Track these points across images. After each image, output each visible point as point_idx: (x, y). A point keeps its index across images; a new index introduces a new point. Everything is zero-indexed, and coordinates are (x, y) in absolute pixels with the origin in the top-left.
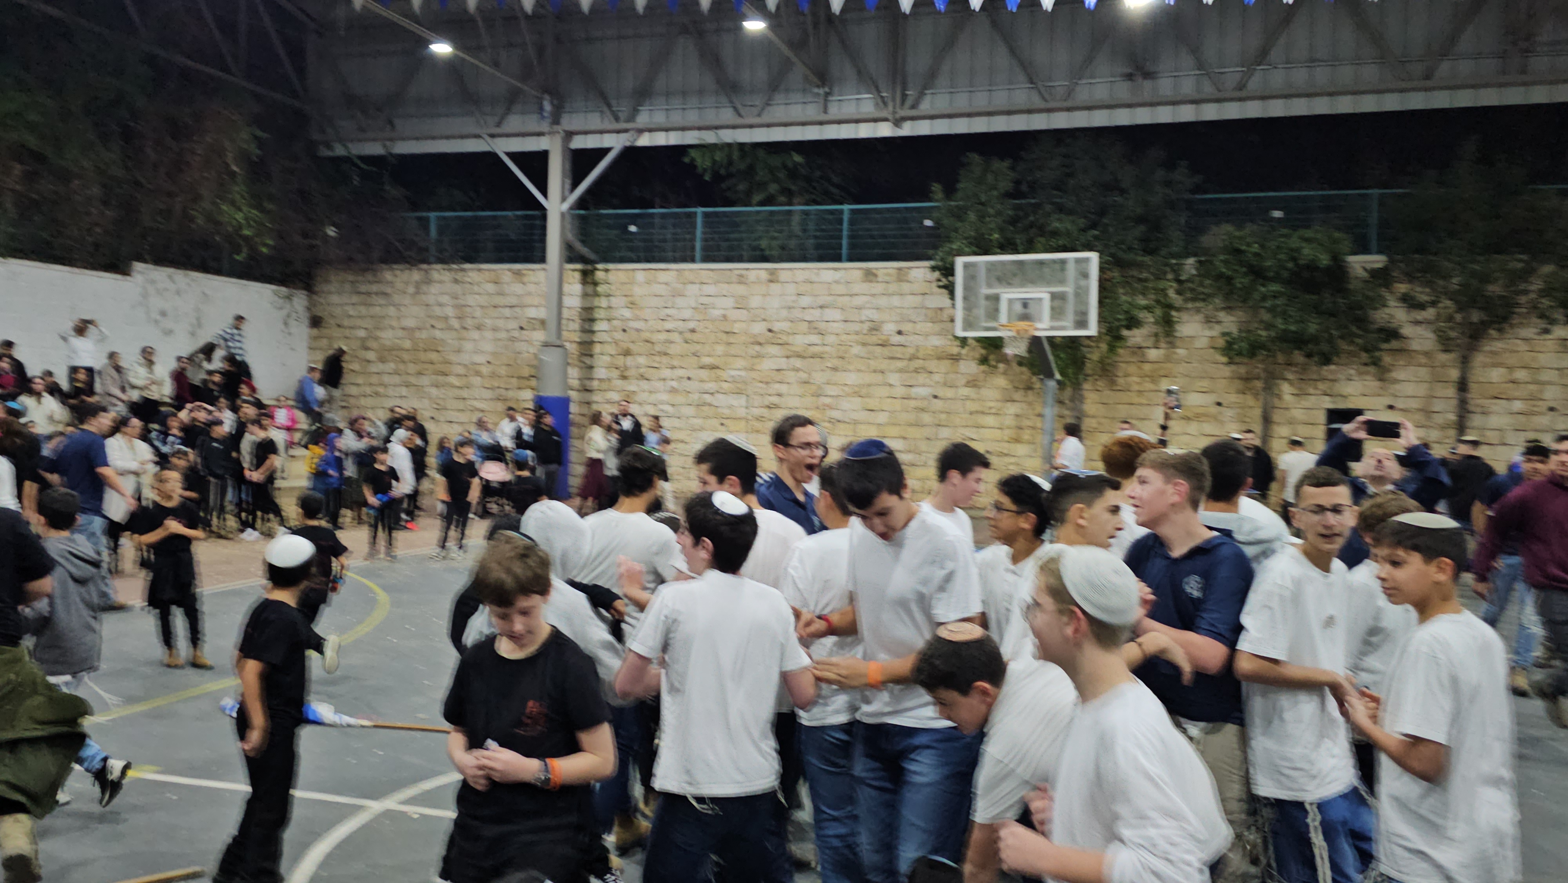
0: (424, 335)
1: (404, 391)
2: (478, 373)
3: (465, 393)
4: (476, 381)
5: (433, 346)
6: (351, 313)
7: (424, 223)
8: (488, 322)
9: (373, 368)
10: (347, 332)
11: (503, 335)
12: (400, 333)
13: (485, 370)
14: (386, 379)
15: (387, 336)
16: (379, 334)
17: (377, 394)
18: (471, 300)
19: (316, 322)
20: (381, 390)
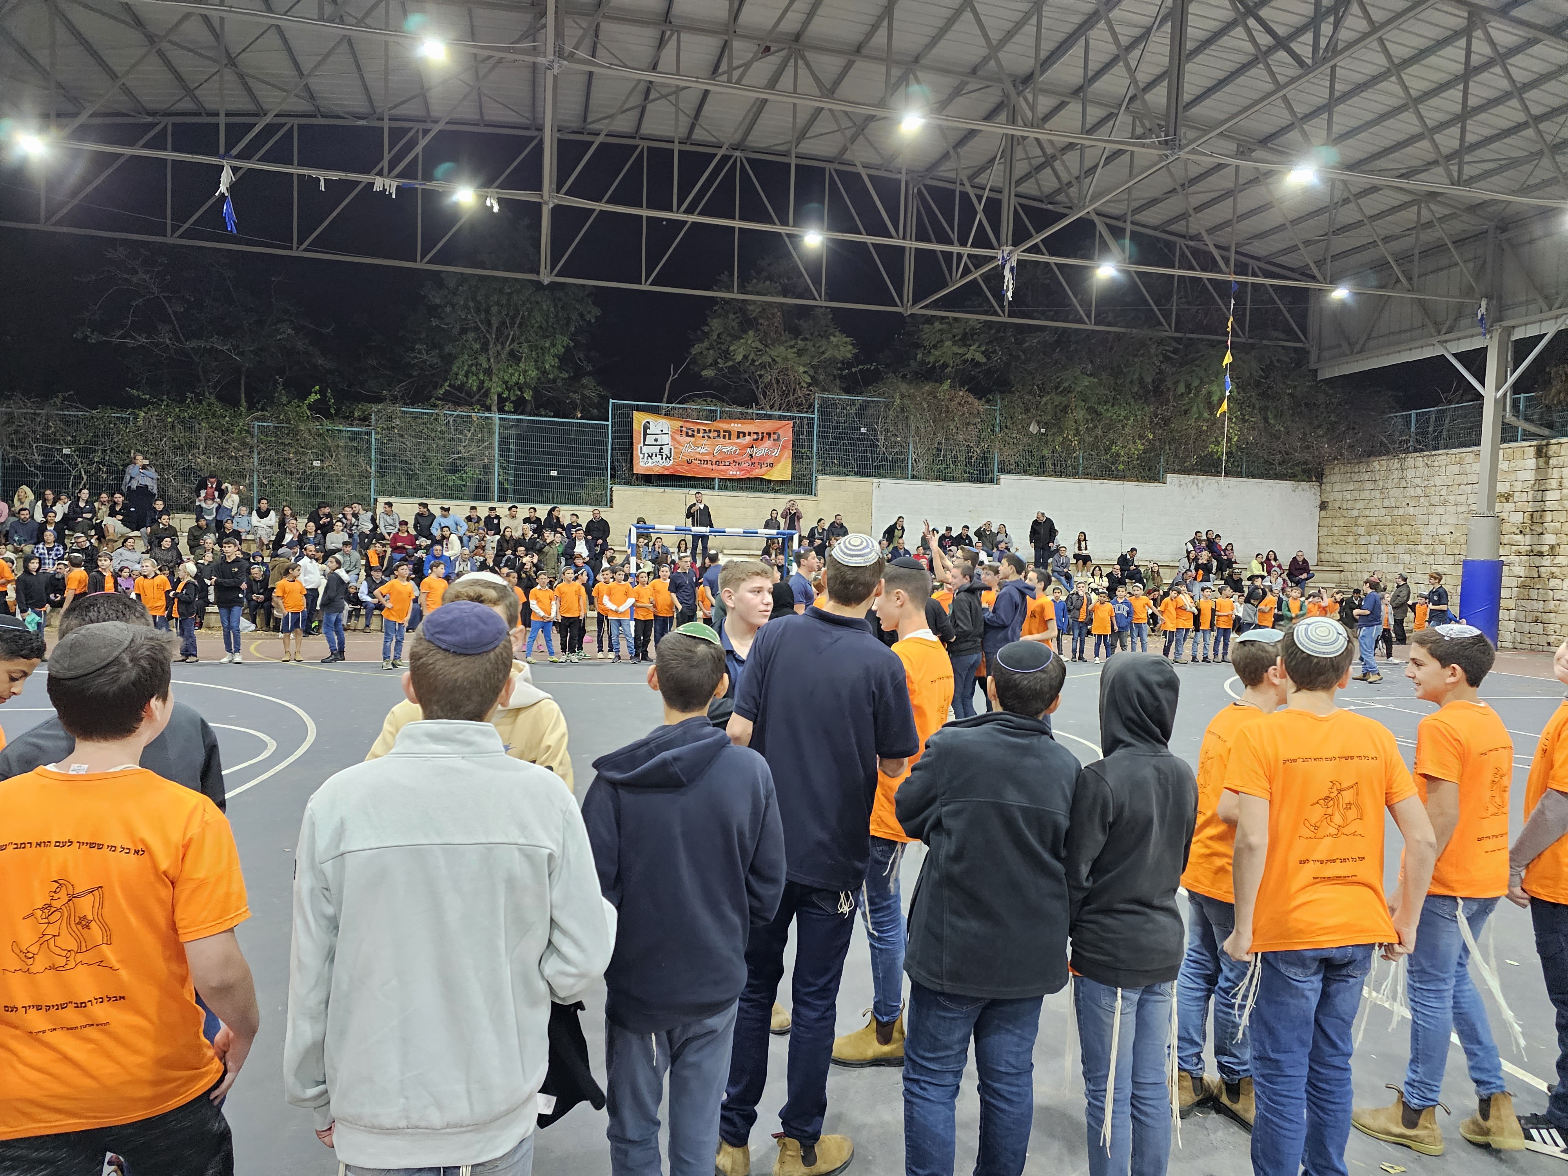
0: (1401, 511)
1: (1384, 558)
2: (1441, 543)
3: (1431, 559)
4: (1440, 549)
5: (1407, 520)
6: (1348, 497)
7: (1407, 420)
8: (1452, 498)
9: (1362, 540)
10: (1345, 513)
11: (1461, 509)
12: (1383, 512)
13: (1448, 539)
14: (1371, 547)
15: (1375, 514)
16: (1367, 513)
17: (1364, 560)
18: (1438, 481)
19: (1323, 506)
20: (1368, 557)
